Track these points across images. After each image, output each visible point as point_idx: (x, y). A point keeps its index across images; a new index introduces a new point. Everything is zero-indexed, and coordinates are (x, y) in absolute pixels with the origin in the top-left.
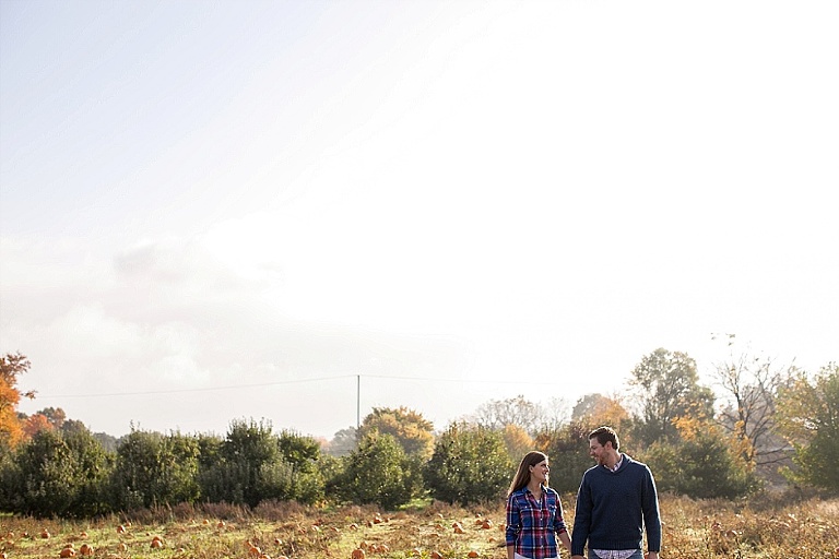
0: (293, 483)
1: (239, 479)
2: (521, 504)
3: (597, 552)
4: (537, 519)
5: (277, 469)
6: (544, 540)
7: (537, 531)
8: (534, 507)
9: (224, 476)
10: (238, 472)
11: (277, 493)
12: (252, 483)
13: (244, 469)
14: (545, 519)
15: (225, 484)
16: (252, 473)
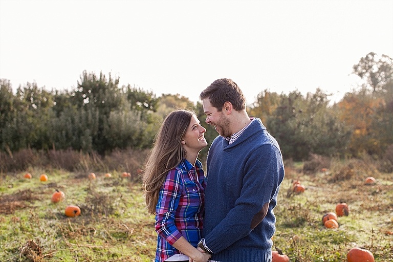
1: (88, 125)
5: (125, 117)
9: (73, 122)
10: (87, 119)
12: (101, 129)
13: (93, 116)
15: (74, 130)
16: (101, 121)
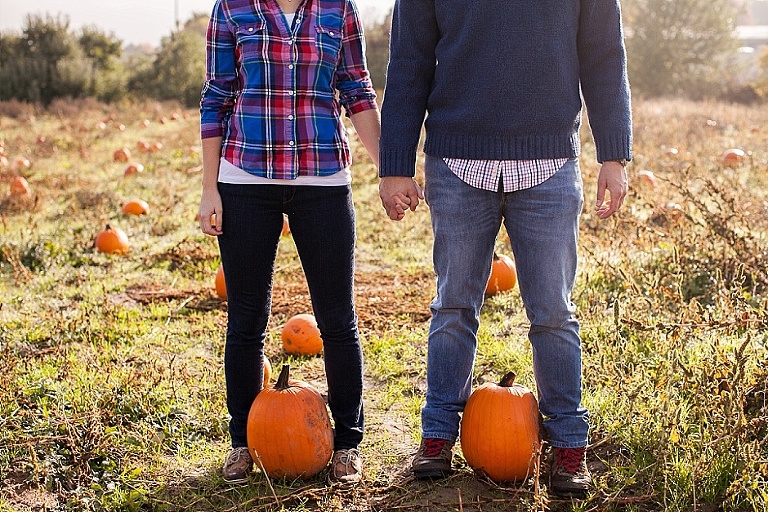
0: (93, 82)
1: (35, 76)
2: (242, 22)
3: (456, 165)
4: (277, 67)
5: (76, 66)
6: (300, 125)
7: (277, 102)
8: (273, 30)
9: (18, 73)
10: (33, 69)
11: (76, 91)
12: (49, 80)
13: (40, 66)
14: (302, 68)
15: (20, 82)
16: (48, 70)
